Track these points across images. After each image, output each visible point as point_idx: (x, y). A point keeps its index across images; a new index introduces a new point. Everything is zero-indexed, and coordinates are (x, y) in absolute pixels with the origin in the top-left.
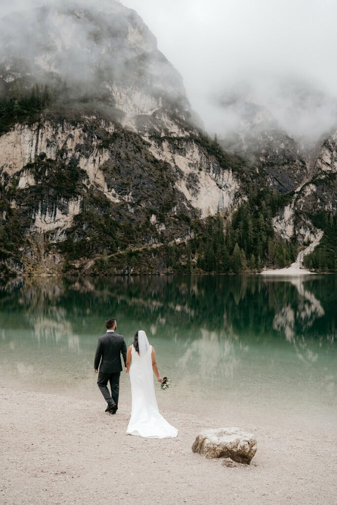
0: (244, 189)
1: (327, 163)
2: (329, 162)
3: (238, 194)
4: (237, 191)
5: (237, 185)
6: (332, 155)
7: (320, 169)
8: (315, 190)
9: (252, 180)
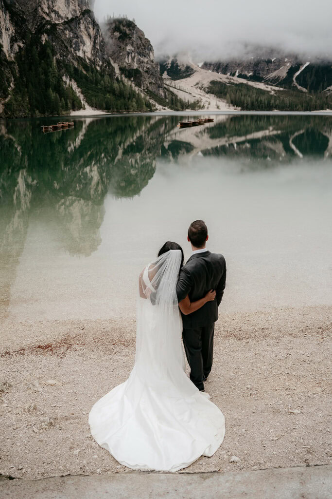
0: (19, 33)
1: (46, 13)
2: (47, 11)
3: (14, 38)
4: (13, 35)
5: (13, 28)
6: (48, 4)
7: (44, 18)
8: (47, 39)
9: (22, 24)
